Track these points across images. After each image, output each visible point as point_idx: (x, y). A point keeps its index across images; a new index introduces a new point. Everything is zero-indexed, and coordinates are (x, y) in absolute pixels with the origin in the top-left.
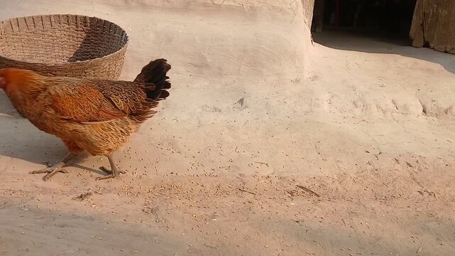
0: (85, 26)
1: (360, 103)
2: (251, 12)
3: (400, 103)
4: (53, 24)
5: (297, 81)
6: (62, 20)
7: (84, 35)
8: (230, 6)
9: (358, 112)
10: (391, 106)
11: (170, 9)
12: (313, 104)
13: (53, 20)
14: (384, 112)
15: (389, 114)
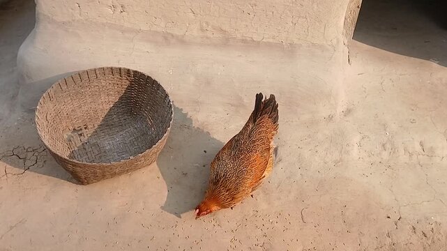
0: (129, 76)
1: (388, 146)
2: (290, 48)
3: (427, 146)
4: (99, 76)
5: (331, 118)
6: (107, 72)
7: (128, 82)
8: (269, 42)
9: (385, 155)
10: (418, 148)
11: (209, 45)
12: (343, 151)
13: (98, 72)
14: (411, 155)
15: (414, 157)
